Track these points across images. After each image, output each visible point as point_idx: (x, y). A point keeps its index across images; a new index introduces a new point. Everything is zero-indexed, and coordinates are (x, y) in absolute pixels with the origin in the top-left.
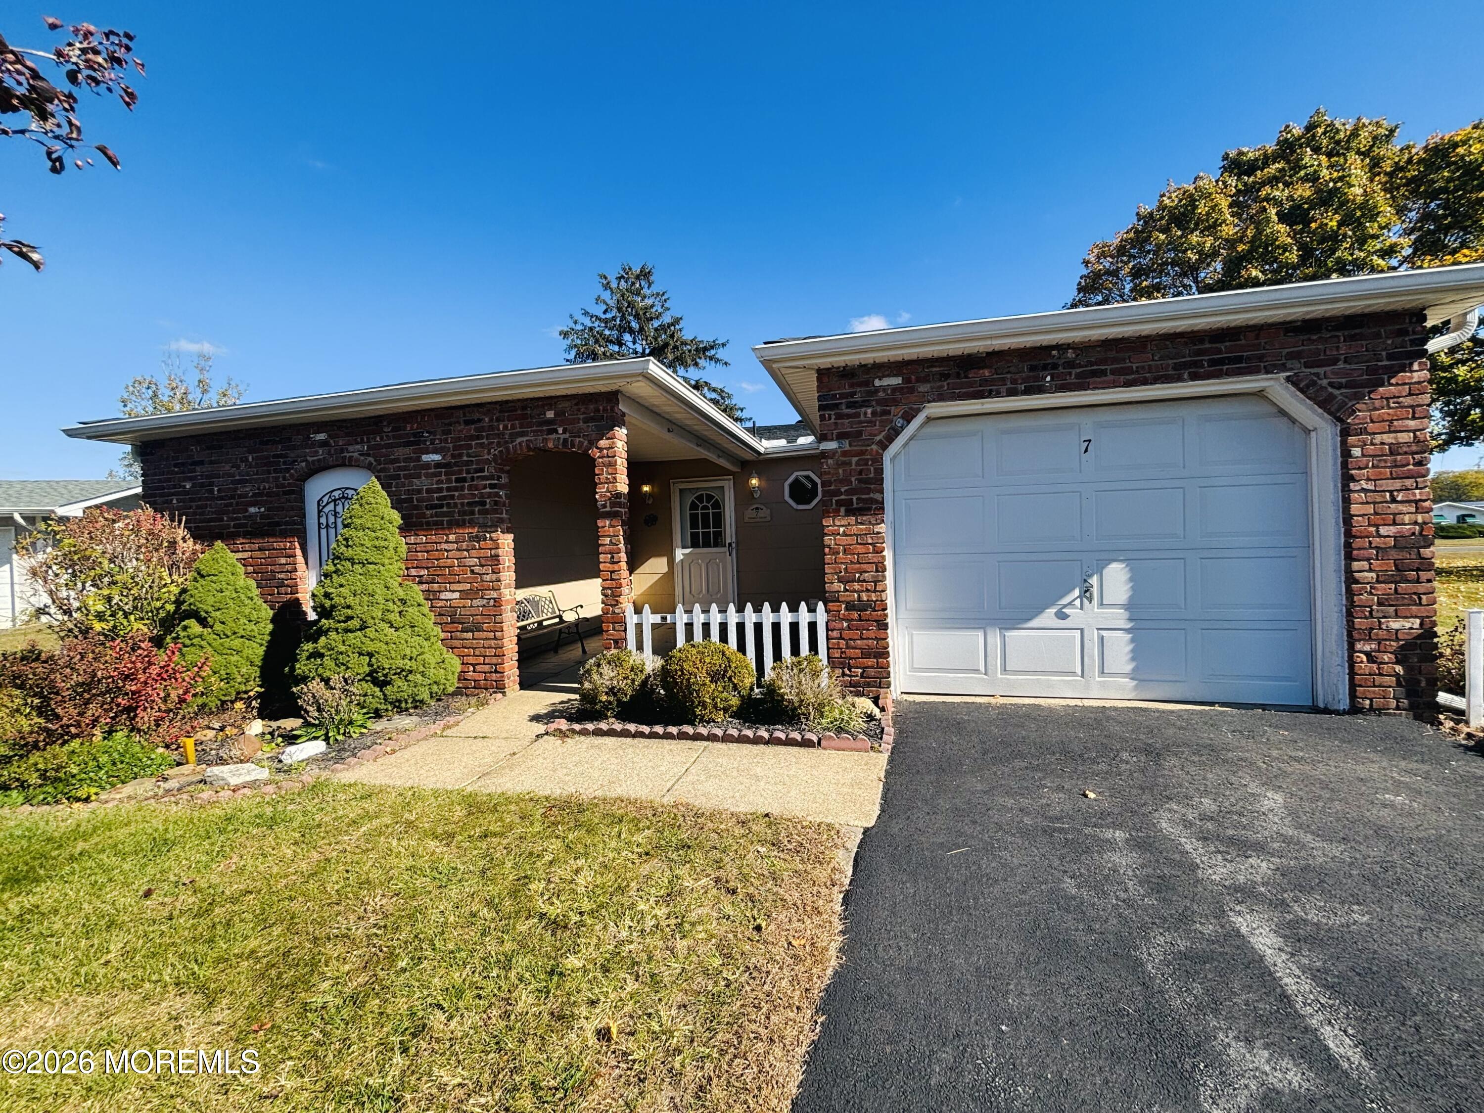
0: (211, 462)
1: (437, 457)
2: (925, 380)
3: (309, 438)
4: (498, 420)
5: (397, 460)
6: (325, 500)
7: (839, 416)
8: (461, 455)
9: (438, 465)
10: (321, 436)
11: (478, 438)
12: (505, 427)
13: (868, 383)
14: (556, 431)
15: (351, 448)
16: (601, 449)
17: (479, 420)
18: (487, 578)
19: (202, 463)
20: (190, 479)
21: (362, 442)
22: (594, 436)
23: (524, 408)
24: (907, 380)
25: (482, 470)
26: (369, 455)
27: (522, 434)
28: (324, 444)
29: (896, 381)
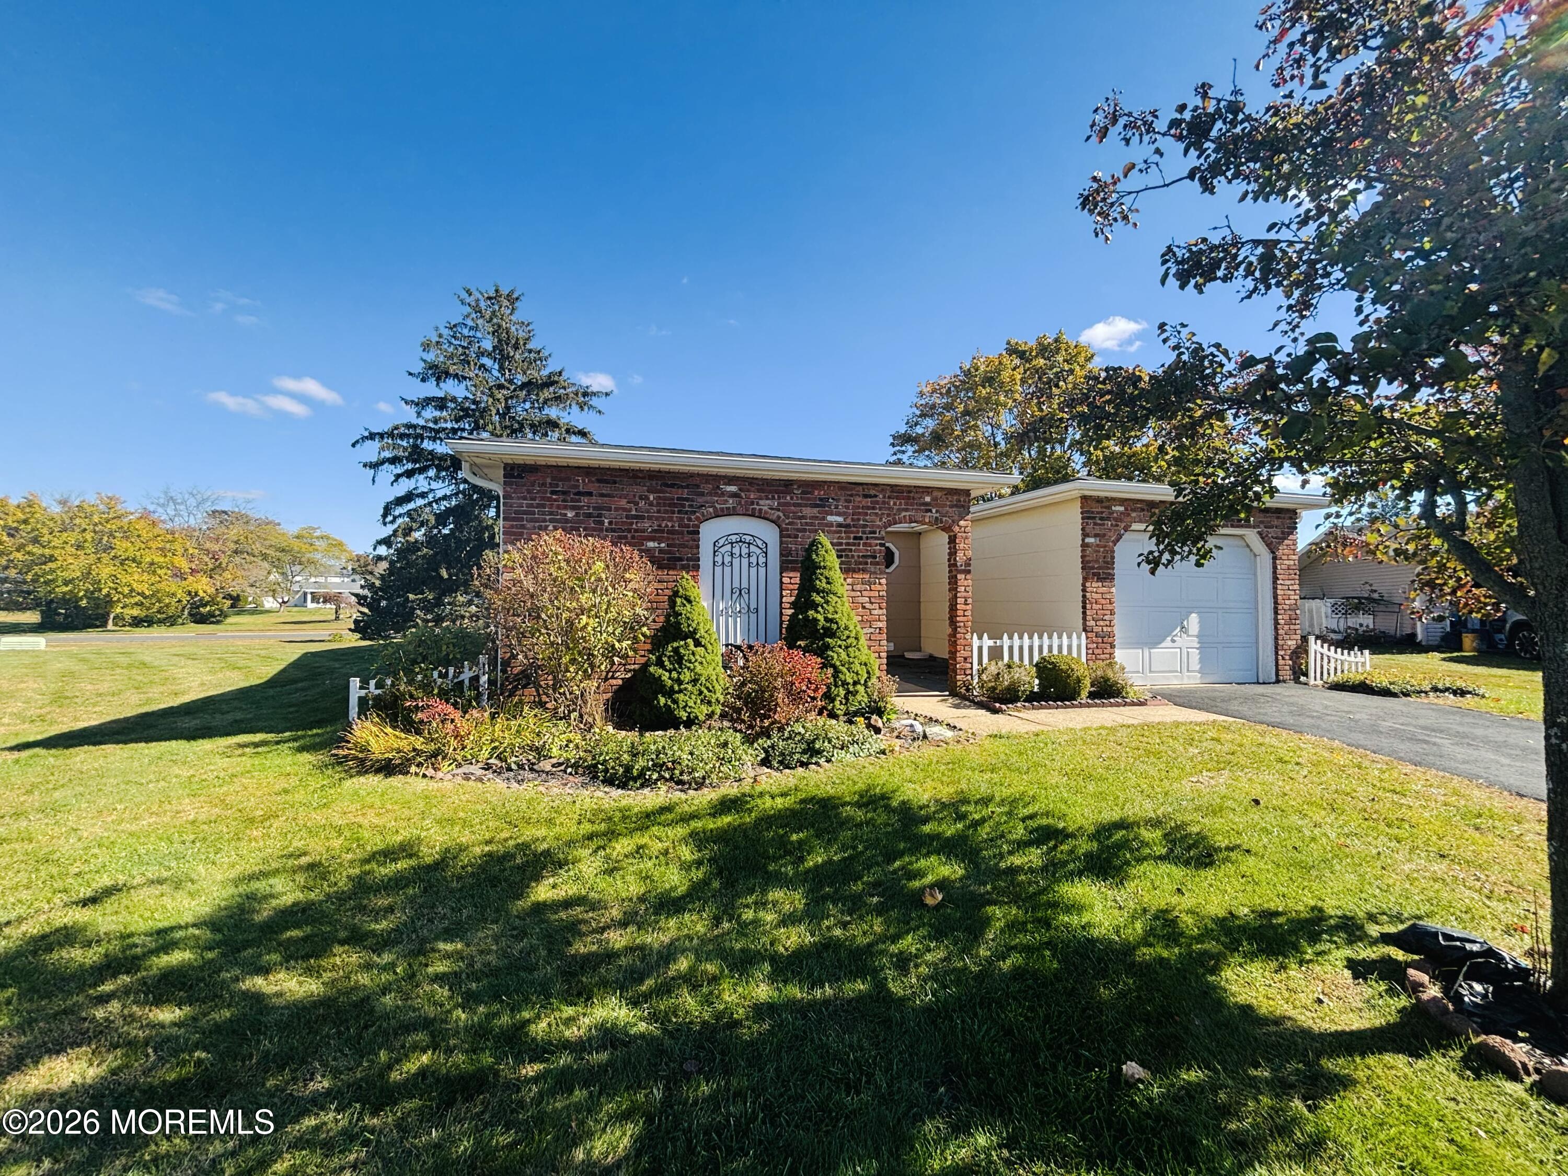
0: (602, 495)
1: (840, 519)
2: (1134, 510)
3: (718, 487)
4: (889, 497)
5: (803, 517)
6: (721, 542)
7: (1095, 524)
8: (859, 520)
9: (840, 525)
10: (733, 489)
11: (874, 508)
12: (895, 504)
13: (1109, 507)
14: (930, 511)
15: (761, 502)
16: (960, 527)
17: (876, 496)
18: (875, 612)
19: (590, 494)
20: (573, 508)
21: (773, 498)
22: (956, 518)
23: (910, 492)
24: (1126, 509)
25: (875, 533)
26: (779, 510)
27: (906, 510)
28: (734, 495)
29: (1122, 509)
